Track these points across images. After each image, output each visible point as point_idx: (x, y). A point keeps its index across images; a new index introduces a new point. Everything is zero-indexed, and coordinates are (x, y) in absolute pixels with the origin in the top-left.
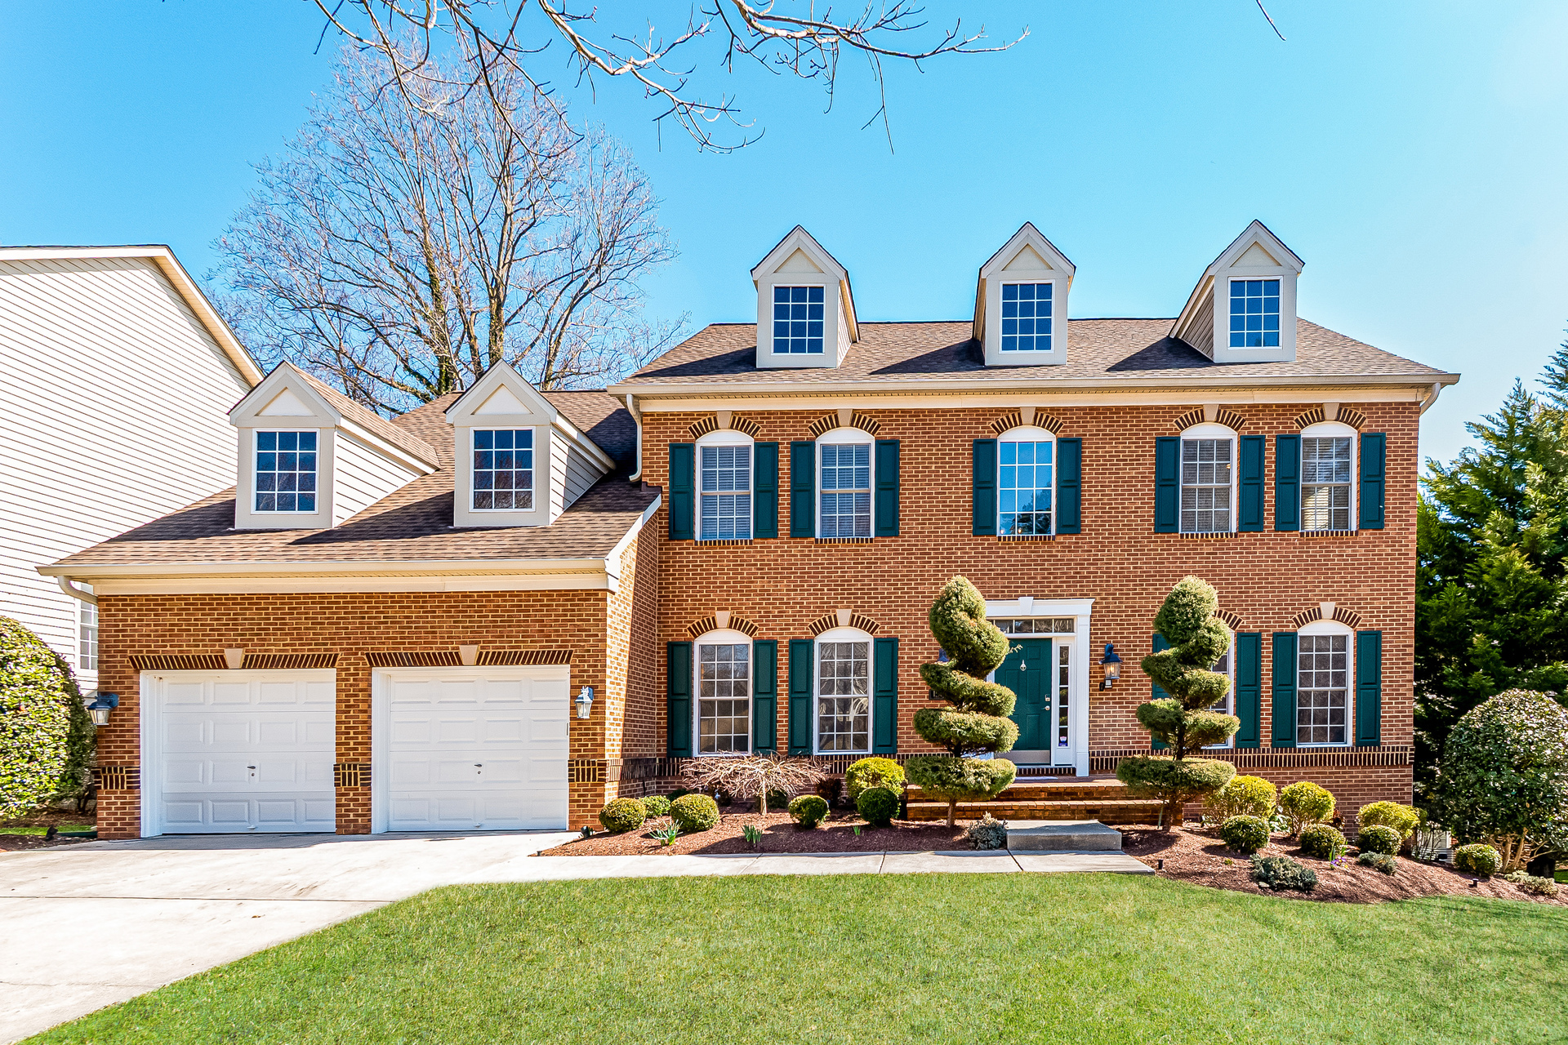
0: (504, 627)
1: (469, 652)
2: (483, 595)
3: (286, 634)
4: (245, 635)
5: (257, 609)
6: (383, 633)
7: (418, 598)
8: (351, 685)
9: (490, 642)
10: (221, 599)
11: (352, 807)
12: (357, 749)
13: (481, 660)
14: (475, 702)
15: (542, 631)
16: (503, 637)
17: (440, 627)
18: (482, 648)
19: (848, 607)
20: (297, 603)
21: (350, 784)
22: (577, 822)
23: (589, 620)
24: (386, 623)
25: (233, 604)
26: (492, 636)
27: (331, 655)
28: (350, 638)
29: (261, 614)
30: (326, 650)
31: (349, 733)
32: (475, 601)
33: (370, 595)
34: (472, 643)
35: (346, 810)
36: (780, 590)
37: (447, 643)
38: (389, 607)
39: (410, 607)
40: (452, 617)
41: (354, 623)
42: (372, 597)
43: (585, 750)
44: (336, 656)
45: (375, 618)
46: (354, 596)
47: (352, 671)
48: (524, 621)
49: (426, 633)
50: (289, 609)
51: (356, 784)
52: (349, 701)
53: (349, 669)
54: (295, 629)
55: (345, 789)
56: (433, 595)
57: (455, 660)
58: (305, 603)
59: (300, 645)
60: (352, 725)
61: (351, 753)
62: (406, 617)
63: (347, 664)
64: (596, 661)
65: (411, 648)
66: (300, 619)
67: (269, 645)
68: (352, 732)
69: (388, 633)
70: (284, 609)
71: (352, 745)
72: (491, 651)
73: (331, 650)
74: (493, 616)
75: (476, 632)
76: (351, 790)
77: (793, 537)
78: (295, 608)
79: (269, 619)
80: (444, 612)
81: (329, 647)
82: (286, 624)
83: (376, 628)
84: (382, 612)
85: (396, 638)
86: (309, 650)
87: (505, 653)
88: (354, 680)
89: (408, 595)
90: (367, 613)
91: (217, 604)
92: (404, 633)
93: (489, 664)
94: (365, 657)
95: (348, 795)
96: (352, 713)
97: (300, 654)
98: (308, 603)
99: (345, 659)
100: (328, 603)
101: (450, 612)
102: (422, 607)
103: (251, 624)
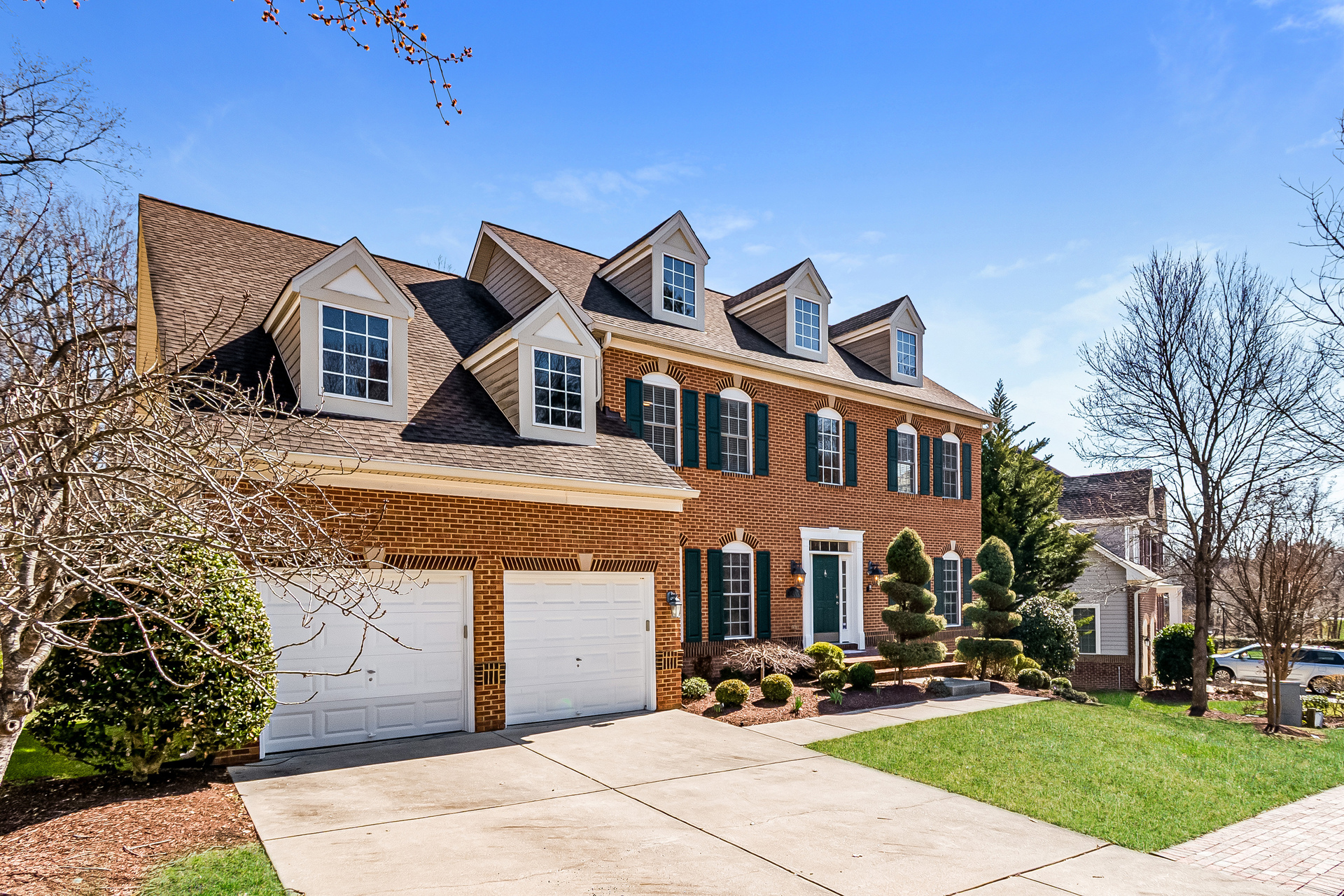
0: (610, 538)
1: (585, 559)
2: (595, 510)
3: (427, 535)
4: (385, 533)
5: (396, 507)
6: (515, 539)
7: (544, 507)
8: (489, 587)
9: (600, 551)
10: (358, 494)
11: (491, 704)
12: (495, 649)
13: (595, 567)
14: (572, 603)
15: (637, 544)
16: (609, 547)
17: (562, 536)
18: (595, 556)
19: (741, 527)
20: (436, 505)
21: (491, 683)
22: (664, 702)
23: (668, 537)
24: (518, 529)
25: (371, 500)
26: (602, 547)
27: (470, 558)
28: (486, 542)
29: (401, 513)
30: (465, 553)
31: (488, 633)
32: (588, 515)
33: (503, 502)
34: (587, 552)
35: (486, 708)
36: (701, 510)
37: (568, 550)
38: (520, 515)
39: (537, 516)
40: (571, 527)
41: (491, 528)
42: (505, 504)
43: (668, 643)
44: (476, 558)
45: (508, 524)
46: (489, 502)
47: (490, 574)
48: (624, 534)
49: (551, 540)
50: (429, 509)
51: (496, 682)
52: (487, 603)
53: (487, 572)
54: (435, 530)
55: (486, 688)
56: (556, 507)
57: (574, 566)
58: (444, 505)
59: (441, 546)
60: (490, 625)
61: (490, 652)
62: (534, 525)
63: (485, 567)
64: (673, 570)
65: (539, 554)
66: (440, 520)
67: (409, 545)
68: (490, 632)
69: (520, 539)
70: (424, 509)
71: (490, 645)
72: (601, 559)
73: (469, 552)
74: (602, 529)
75: (590, 542)
76: (491, 688)
77: (708, 468)
78: (434, 510)
79: (409, 519)
80: (565, 522)
81: (467, 549)
82: (426, 525)
83: (509, 534)
84: (514, 519)
85: (526, 544)
86: (449, 552)
87: (612, 561)
88: (492, 582)
89: (535, 505)
90: (501, 518)
91: (354, 499)
92: (533, 539)
93: (600, 570)
94: (501, 560)
95: (488, 693)
96: (490, 614)
97: (442, 555)
98: (447, 505)
99: (483, 562)
100: (466, 506)
101: (569, 523)
102: (547, 517)
103: (391, 523)
